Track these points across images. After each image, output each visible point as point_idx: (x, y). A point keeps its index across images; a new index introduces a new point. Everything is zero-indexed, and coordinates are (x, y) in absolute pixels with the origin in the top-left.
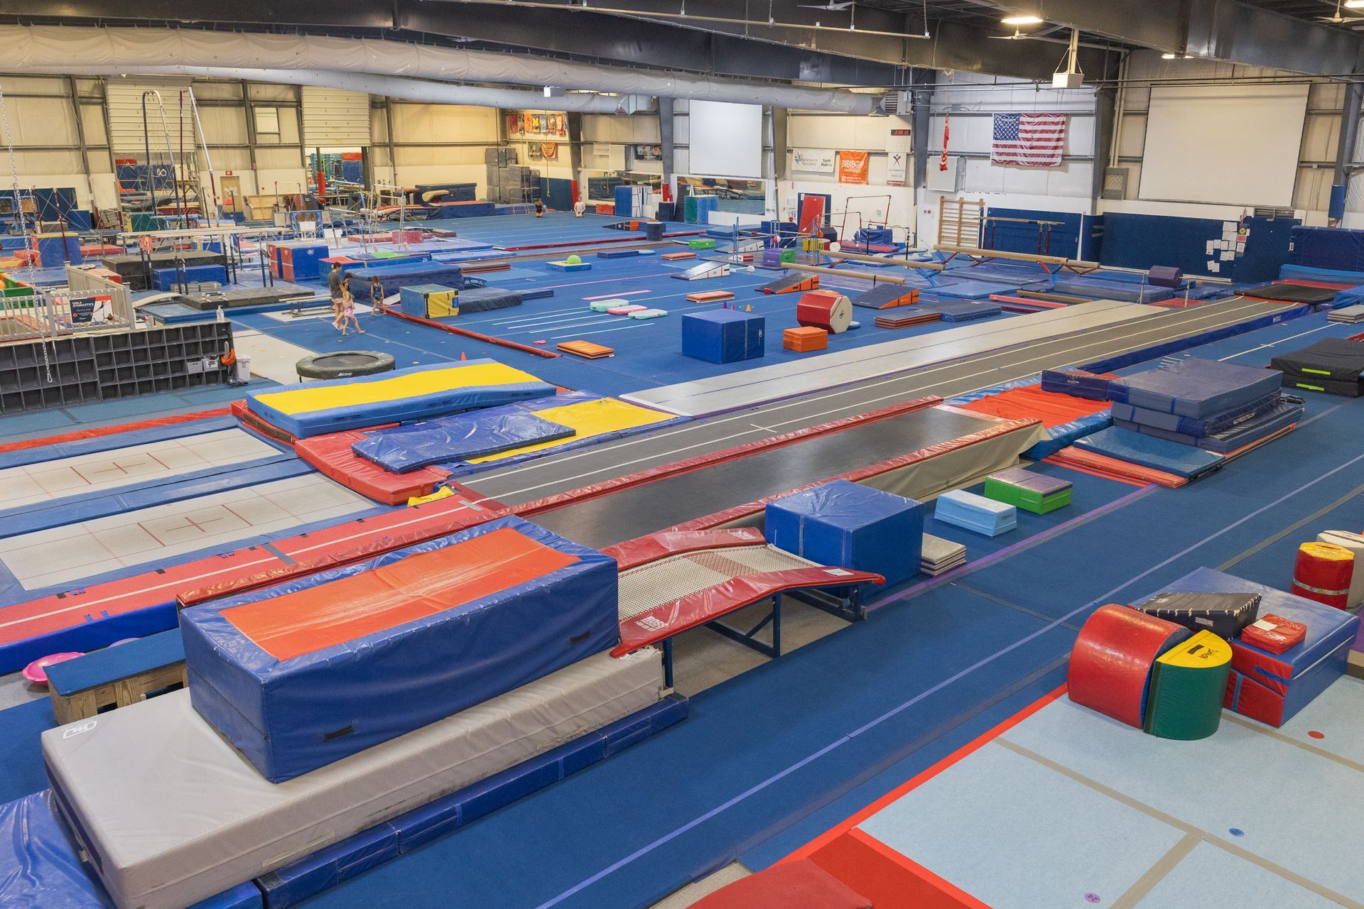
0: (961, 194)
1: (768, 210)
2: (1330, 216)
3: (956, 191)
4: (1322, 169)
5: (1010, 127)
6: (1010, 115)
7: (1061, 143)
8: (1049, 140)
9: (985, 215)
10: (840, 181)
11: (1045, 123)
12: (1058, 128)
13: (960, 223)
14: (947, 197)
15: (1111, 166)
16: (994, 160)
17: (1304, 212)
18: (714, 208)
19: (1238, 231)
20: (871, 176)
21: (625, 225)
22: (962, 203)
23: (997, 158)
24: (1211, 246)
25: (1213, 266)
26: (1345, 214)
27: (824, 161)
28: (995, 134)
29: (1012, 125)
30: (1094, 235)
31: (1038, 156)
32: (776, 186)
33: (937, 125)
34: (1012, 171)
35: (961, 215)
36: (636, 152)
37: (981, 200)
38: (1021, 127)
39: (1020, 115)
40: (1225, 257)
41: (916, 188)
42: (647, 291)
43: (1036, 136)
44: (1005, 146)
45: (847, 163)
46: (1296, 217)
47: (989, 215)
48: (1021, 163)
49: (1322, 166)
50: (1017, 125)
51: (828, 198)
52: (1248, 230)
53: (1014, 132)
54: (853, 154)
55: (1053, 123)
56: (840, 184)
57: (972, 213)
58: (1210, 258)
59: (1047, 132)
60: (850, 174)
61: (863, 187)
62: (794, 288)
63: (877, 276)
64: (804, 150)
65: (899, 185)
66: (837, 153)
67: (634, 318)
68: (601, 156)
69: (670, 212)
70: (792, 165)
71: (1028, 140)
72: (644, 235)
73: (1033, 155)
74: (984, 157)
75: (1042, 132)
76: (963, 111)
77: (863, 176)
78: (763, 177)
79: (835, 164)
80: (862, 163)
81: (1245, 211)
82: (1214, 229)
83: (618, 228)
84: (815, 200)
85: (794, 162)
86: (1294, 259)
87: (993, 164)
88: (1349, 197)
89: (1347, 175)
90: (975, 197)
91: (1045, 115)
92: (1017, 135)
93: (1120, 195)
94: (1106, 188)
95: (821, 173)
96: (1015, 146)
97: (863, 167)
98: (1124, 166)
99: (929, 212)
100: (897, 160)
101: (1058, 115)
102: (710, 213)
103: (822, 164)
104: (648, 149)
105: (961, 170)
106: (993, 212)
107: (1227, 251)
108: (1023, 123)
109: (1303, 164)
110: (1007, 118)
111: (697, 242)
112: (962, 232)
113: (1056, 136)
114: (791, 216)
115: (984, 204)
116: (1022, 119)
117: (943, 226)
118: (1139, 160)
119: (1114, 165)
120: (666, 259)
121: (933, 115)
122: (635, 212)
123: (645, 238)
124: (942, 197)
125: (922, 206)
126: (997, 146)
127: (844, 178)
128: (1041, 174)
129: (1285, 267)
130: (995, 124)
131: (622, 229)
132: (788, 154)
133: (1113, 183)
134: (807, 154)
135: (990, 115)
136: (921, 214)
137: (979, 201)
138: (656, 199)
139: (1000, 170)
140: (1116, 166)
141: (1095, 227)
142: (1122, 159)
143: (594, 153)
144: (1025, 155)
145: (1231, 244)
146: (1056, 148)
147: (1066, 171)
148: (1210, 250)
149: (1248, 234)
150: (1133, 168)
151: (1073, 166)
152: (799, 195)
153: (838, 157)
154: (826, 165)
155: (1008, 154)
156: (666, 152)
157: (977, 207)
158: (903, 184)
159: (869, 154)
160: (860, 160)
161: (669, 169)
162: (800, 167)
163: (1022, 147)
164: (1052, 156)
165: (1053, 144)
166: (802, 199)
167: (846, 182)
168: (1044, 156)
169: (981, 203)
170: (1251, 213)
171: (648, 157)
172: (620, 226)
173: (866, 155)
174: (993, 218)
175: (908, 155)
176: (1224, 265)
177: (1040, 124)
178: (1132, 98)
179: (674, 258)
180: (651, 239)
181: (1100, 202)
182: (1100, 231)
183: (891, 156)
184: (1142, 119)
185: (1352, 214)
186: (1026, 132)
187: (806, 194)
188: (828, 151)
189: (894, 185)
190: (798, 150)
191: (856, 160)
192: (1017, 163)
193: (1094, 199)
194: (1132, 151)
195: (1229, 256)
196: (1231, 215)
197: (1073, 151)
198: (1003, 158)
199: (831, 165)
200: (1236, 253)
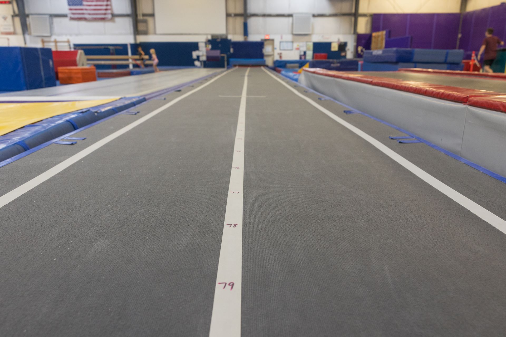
0: (54, 37)
2: (244, 36)
3: (51, 35)
7: (109, 7)
9: (72, 48)
14: (46, 39)
16: (71, 18)
17: (232, 35)
19: (206, 46)
22: (56, 42)
23: (73, 16)
24: (195, 54)
25: (197, 63)
26: (249, 35)
28: (69, 2)
31: (97, 14)
34: (83, 23)
37: (68, 40)
41: (24, 34)
43: (94, 3)
44: (76, 9)
46: (229, 38)
48: (88, 19)
49: (236, 15)
52: (210, 45)
53: (80, 2)
58: (195, 60)
65: (10, 35)
71: (89, 6)
73: (94, 14)
74: (64, 16)
81: (207, 37)
82: (195, 46)
86: (235, 56)
87: (70, 20)
89: (246, 19)
90: (64, 38)
92: (82, 3)
93: (146, 33)
94: (139, 29)
96: (82, 9)
98: (145, 18)
100: (5, 19)
105: (51, 23)
106: (77, 46)
107: (202, 56)
109: (228, 15)
115: (70, 42)
118: (153, 15)
119: (140, 17)
124: (43, 40)
126: (71, 9)
128: (100, 25)
129: (231, 59)
133: (141, 27)
137: (66, 40)
139: (75, 23)
142: (144, 15)
144: (90, 14)
145: (203, 53)
146: (106, 10)
147: (114, 22)
148: (194, 56)
149: (210, 47)
150: (150, 20)
151: (117, 20)
155: (79, 14)
157: (67, 44)
158: (14, 33)
163: (86, 10)
164: (105, 14)
165: (104, 7)
168: (100, 14)
169: (68, 42)
170: (210, 38)
175: (13, 16)
176: (202, 62)
181: (138, 37)
183: (1, 17)
186: (87, 1)
189: (7, 35)
192: (86, 19)
193: (135, 35)
194: (148, 10)
195: (204, 58)
196: (201, 39)
197: (116, 11)
198: (76, 16)
200: (207, 56)
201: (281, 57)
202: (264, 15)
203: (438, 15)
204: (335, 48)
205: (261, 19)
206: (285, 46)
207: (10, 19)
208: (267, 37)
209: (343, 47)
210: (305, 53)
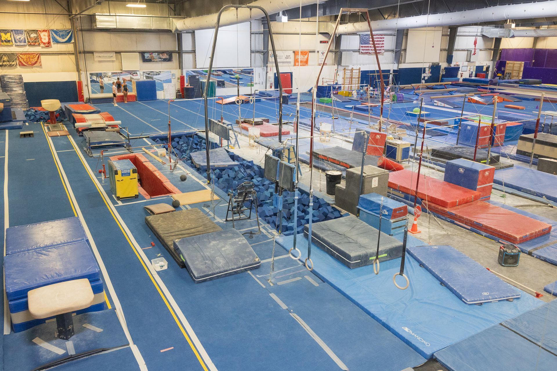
0: (351, 67)
1: (256, 84)
5: (367, 40)
6: (367, 35)
7: (383, 45)
8: (379, 44)
10: (295, 65)
11: (378, 38)
12: (383, 39)
13: (352, 78)
14: (347, 68)
16: (361, 52)
17: (441, 63)
19: (429, 70)
20: (309, 62)
22: (352, 70)
23: (363, 51)
24: (423, 75)
25: (424, 82)
27: (287, 56)
28: (361, 42)
29: (367, 38)
35: (352, 74)
36: (143, 57)
37: (360, 68)
39: (370, 35)
41: (338, 65)
44: (365, 47)
45: (298, 57)
46: (440, 65)
49: (444, 50)
50: (369, 39)
51: (291, 73)
54: (302, 52)
55: (380, 38)
57: (356, 74)
58: (422, 79)
59: (378, 41)
60: (301, 62)
61: (306, 67)
66: (293, 52)
68: (100, 62)
74: (357, 51)
77: (306, 63)
80: (306, 57)
82: (424, 70)
84: (286, 75)
90: (357, 67)
91: (378, 35)
92: (369, 42)
95: (286, 62)
96: (368, 47)
99: (338, 75)
100: (323, 54)
101: (382, 35)
103: (286, 58)
106: (363, 72)
109: (441, 50)
110: (365, 36)
113: (382, 42)
114: (271, 86)
118: (405, 50)
124: (345, 68)
126: (360, 47)
127: (297, 64)
130: (361, 38)
135: (358, 35)
143: (97, 59)
144: (372, 50)
145: (427, 75)
146: (382, 47)
148: (422, 77)
149: (431, 71)
152: (275, 74)
153: (294, 54)
154: (288, 58)
155: (366, 50)
156: (174, 56)
157: (358, 71)
158: (326, 64)
160: (305, 55)
163: (371, 47)
165: (381, 45)
170: (431, 65)
173: (308, 52)
174: (363, 75)
176: (426, 81)
177: (376, 38)
183: (320, 52)
188: (289, 51)
191: (303, 55)
192: (370, 53)
194: (404, 47)
195: (426, 78)
196: (427, 66)
198: (365, 51)
199: (291, 58)
200: (428, 77)
201: (461, 76)
206: (464, 69)
208: (457, 64)
209: (488, 68)
210: (472, 72)
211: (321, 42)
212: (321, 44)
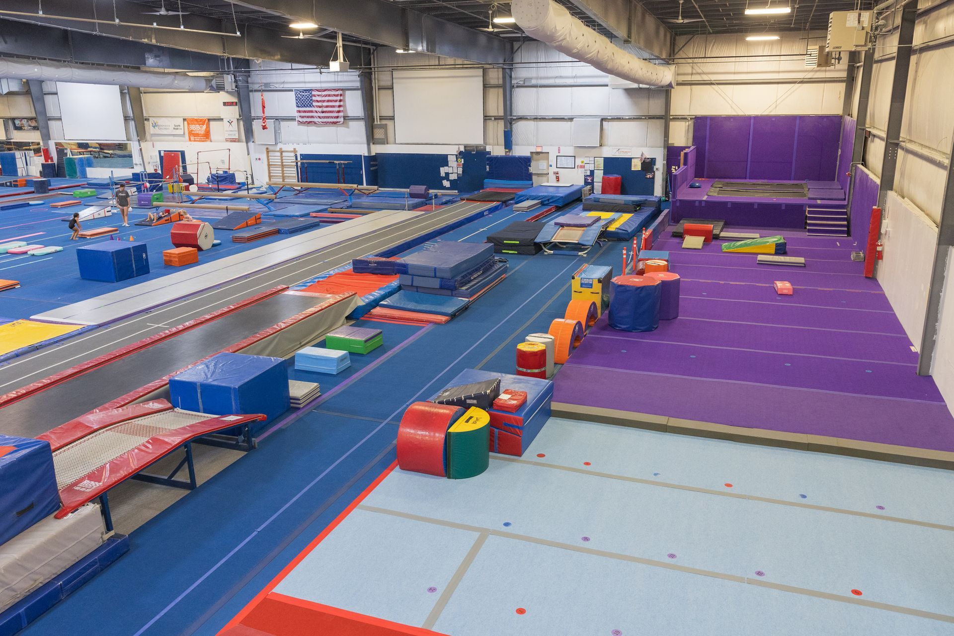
0: (280, 146)
1: (136, 164)
2: (505, 148)
3: (276, 144)
4: (497, 120)
5: (306, 99)
6: (305, 90)
7: (341, 109)
8: (333, 106)
9: (299, 159)
10: (190, 140)
11: (329, 96)
12: (339, 98)
13: (283, 166)
14: (271, 148)
15: (376, 123)
16: (299, 121)
17: (491, 147)
18: (90, 165)
19: (457, 161)
20: (213, 136)
21: (13, 183)
22: (281, 152)
23: (301, 120)
24: (443, 171)
25: (446, 183)
26: (513, 147)
27: (175, 126)
28: (297, 103)
29: (308, 97)
30: (372, 169)
31: (328, 117)
32: (140, 146)
33: (256, 98)
34: (312, 129)
35: (282, 160)
36: (14, 124)
37: (295, 149)
38: (314, 98)
39: (311, 90)
40: (453, 177)
41: (247, 142)
42: (41, 233)
43: (325, 104)
44: (305, 112)
45: (193, 127)
46: (488, 150)
47: (301, 159)
48: (318, 123)
49: (497, 118)
50: (311, 97)
51: (183, 153)
52: (463, 160)
53: (310, 102)
54: (196, 120)
55: (334, 95)
56: (190, 143)
57: (289, 159)
58: (444, 178)
59: (331, 101)
60: (197, 135)
61: (208, 143)
62: (166, 220)
63: (229, 206)
64: (158, 118)
65: (235, 141)
66: (184, 120)
67: (33, 255)
69: (53, 170)
70: (150, 129)
71: (320, 107)
72: (32, 189)
73: (324, 117)
74: (292, 119)
75: (328, 101)
76: (272, 88)
77: (207, 136)
78: (128, 140)
79: (183, 128)
80: (204, 127)
81: (459, 148)
82: (443, 160)
83: (7, 186)
84: (173, 155)
85: (151, 127)
86: (491, 175)
87: (299, 125)
88: (514, 137)
89: (511, 123)
90: (290, 147)
91: (329, 90)
92: (312, 104)
93: (384, 141)
94: (375, 137)
95: (174, 135)
96: (312, 112)
97: (206, 129)
98: (384, 122)
99: (259, 159)
100: (230, 123)
101: (337, 90)
102: (88, 170)
103: (174, 129)
104: (24, 122)
105: (277, 129)
106: (304, 157)
107: (452, 173)
108: (315, 96)
109: (486, 118)
110: (303, 92)
111: (80, 192)
112: (285, 172)
113: (338, 104)
114: (155, 168)
115: (297, 151)
116: (313, 93)
117: (271, 169)
118: (392, 118)
119: (377, 122)
120: (56, 207)
121: (252, 91)
122: (21, 171)
123: (33, 192)
124: (267, 148)
125: (254, 155)
126: (299, 112)
127: (192, 138)
128: (332, 129)
129: (486, 181)
130: (296, 97)
131: (11, 186)
132: (145, 122)
133: (378, 133)
134: (161, 122)
135: (292, 91)
136: (253, 161)
137: (293, 150)
138: (39, 161)
139: (304, 128)
140: (379, 123)
141: (372, 163)
142: (382, 118)
144: (319, 117)
145: (454, 169)
146: (339, 112)
147: (348, 127)
148: (443, 174)
149: (463, 162)
150: (390, 123)
151: (352, 124)
152: (160, 152)
153: (186, 123)
154: (177, 129)
155: (308, 117)
156: (41, 124)
157: (293, 154)
158: (238, 140)
159: (209, 120)
160: (203, 125)
161: (46, 136)
162: (156, 131)
163: (316, 112)
164: (337, 117)
165: (337, 109)
166: (162, 154)
167: (195, 141)
168: (332, 117)
169: (295, 151)
170: (462, 149)
171: (26, 128)
172: (8, 184)
173: (207, 121)
174: (305, 161)
175: (237, 119)
176: (452, 182)
177: (326, 96)
178: (381, 78)
179: (62, 205)
180: (39, 192)
181: (372, 146)
182: (376, 165)
183: (225, 121)
184: (390, 91)
185: (516, 146)
186: (318, 101)
187: (165, 151)
188: (177, 119)
189: (231, 141)
190: (154, 119)
191: (200, 125)
192: (315, 123)
193: (368, 144)
194: (387, 113)
196: (451, 151)
197: (350, 113)
198: (305, 120)
199: (181, 129)
200: (458, 174)
201: (558, 179)
202: (536, 119)
203: (802, 118)
204: (636, 166)
205: (532, 124)
206: (563, 162)
207: (235, 123)
208: (539, 150)
210: (592, 172)
211: (225, 104)
212: (225, 107)
